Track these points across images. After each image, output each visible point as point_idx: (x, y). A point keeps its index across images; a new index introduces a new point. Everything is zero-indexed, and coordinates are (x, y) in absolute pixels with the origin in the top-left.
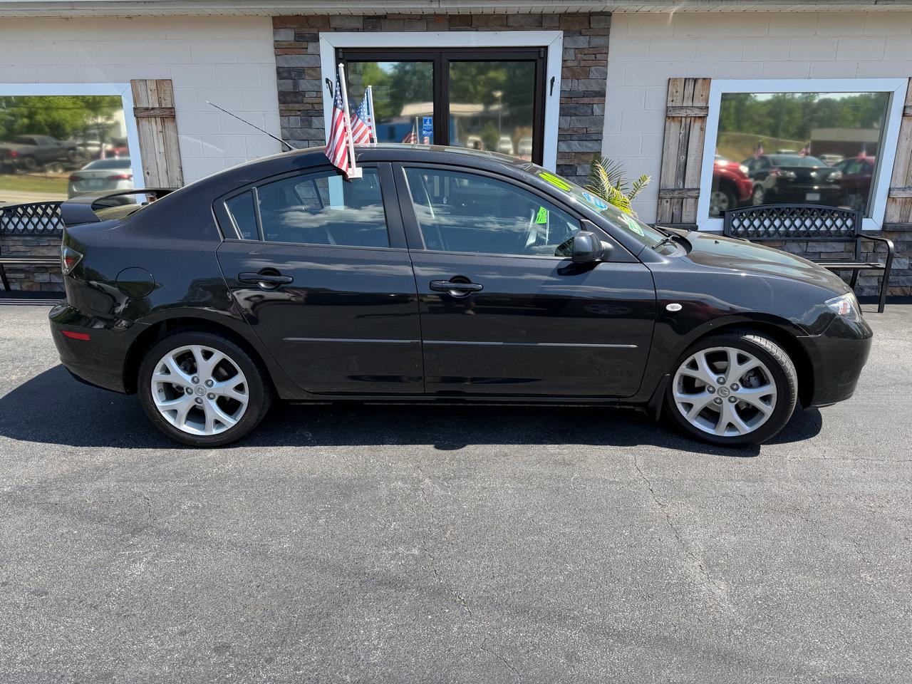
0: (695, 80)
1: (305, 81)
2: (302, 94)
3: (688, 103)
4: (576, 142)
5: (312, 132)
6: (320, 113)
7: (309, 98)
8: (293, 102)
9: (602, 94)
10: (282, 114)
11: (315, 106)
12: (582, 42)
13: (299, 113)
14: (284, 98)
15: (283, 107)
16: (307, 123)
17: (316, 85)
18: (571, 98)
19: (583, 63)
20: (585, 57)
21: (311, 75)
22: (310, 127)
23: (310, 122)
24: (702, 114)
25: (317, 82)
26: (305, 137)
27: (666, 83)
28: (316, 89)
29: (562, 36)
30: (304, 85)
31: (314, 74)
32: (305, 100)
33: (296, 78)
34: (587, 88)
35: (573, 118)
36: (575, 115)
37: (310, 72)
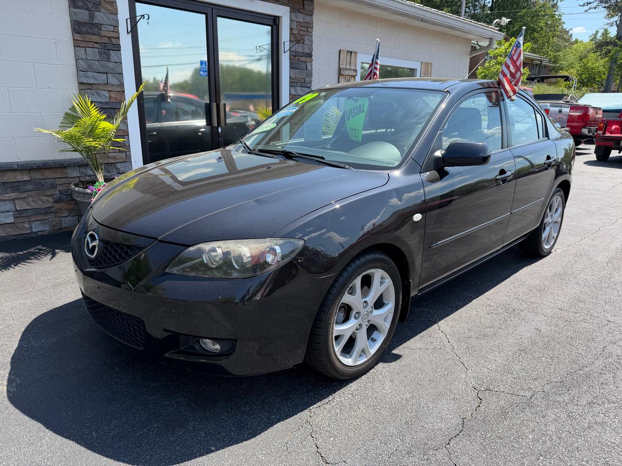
0: (351, 52)
1: (102, 14)
2: (99, 26)
3: (348, 67)
4: (299, 88)
5: (111, 65)
6: (118, 48)
7: (106, 31)
8: (88, 33)
9: (310, 55)
10: (77, 44)
11: (113, 39)
12: (301, 18)
13: (97, 45)
14: (78, 27)
15: (78, 37)
16: (105, 56)
17: (113, 19)
18: (295, 56)
19: (301, 33)
20: (302, 29)
21: (106, 8)
22: (109, 60)
23: (109, 55)
24: (354, 74)
25: (113, 16)
26: (103, 70)
27: (338, 53)
28: (113, 23)
29: (289, 11)
30: (100, 17)
31: (109, 7)
32: (102, 33)
33: (93, 9)
34: (303, 50)
35: (297, 70)
36: (298, 69)
37: (106, 5)
